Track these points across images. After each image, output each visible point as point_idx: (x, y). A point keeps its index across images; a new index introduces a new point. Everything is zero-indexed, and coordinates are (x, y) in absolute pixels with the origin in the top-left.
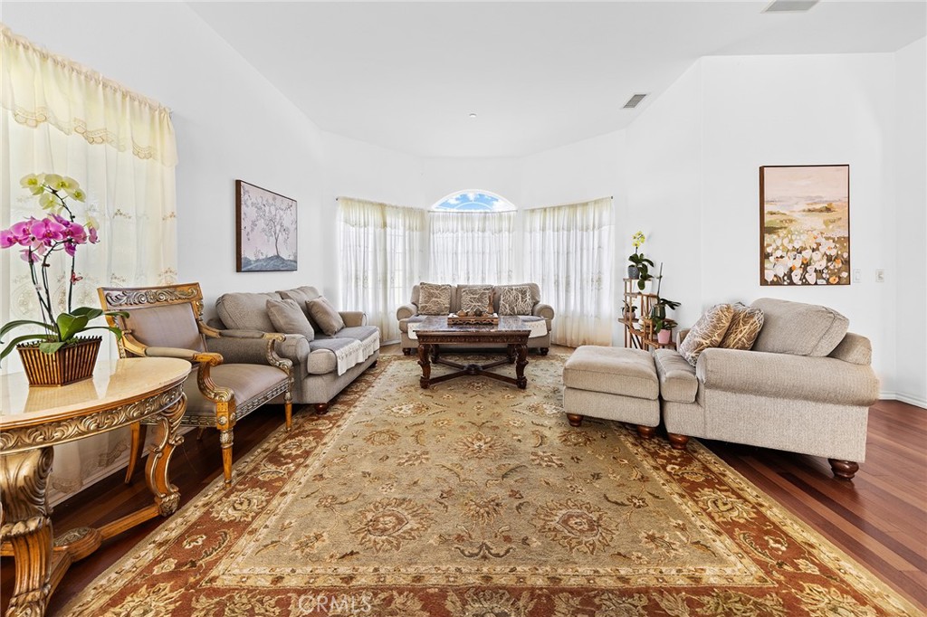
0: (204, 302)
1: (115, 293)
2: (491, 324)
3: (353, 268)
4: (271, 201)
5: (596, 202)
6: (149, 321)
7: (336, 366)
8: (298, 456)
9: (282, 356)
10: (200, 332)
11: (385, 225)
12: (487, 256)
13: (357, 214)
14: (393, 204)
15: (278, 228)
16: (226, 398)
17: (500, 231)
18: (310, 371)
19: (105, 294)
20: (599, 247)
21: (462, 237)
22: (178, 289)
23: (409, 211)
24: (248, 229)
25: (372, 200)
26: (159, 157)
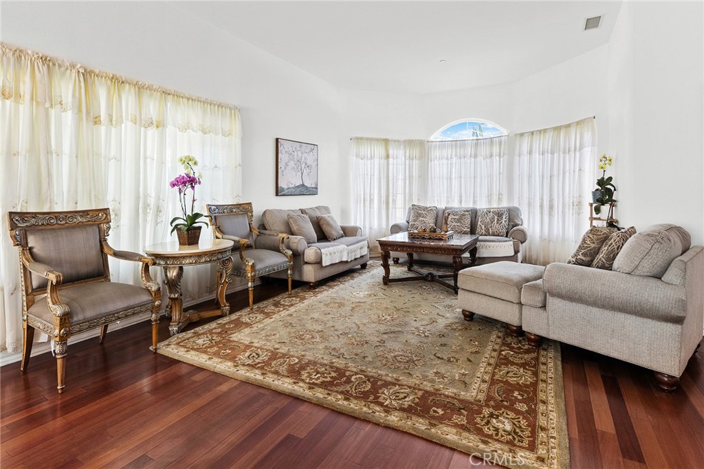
0: (254, 213)
1: (213, 207)
2: (440, 239)
3: (362, 193)
4: (298, 148)
5: (578, 123)
6: (227, 223)
7: (321, 259)
8: (287, 305)
9: (289, 248)
10: (251, 230)
11: (388, 157)
12: (479, 180)
13: (366, 150)
14: (395, 139)
15: (303, 166)
16: (250, 264)
17: (491, 156)
18: (306, 260)
19: (209, 208)
20: (580, 170)
21: (456, 164)
22: (242, 206)
23: (410, 143)
24: (283, 168)
25: (378, 137)
26: (234, 134)
